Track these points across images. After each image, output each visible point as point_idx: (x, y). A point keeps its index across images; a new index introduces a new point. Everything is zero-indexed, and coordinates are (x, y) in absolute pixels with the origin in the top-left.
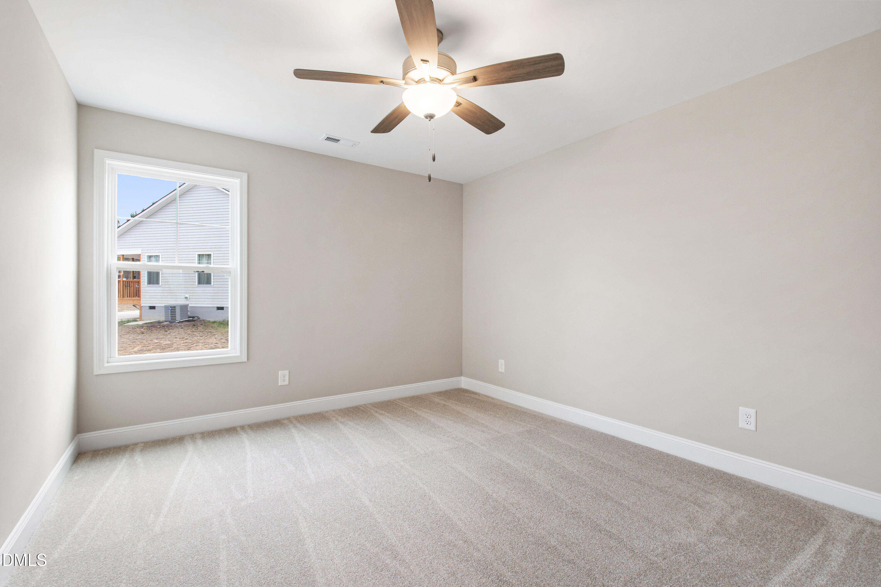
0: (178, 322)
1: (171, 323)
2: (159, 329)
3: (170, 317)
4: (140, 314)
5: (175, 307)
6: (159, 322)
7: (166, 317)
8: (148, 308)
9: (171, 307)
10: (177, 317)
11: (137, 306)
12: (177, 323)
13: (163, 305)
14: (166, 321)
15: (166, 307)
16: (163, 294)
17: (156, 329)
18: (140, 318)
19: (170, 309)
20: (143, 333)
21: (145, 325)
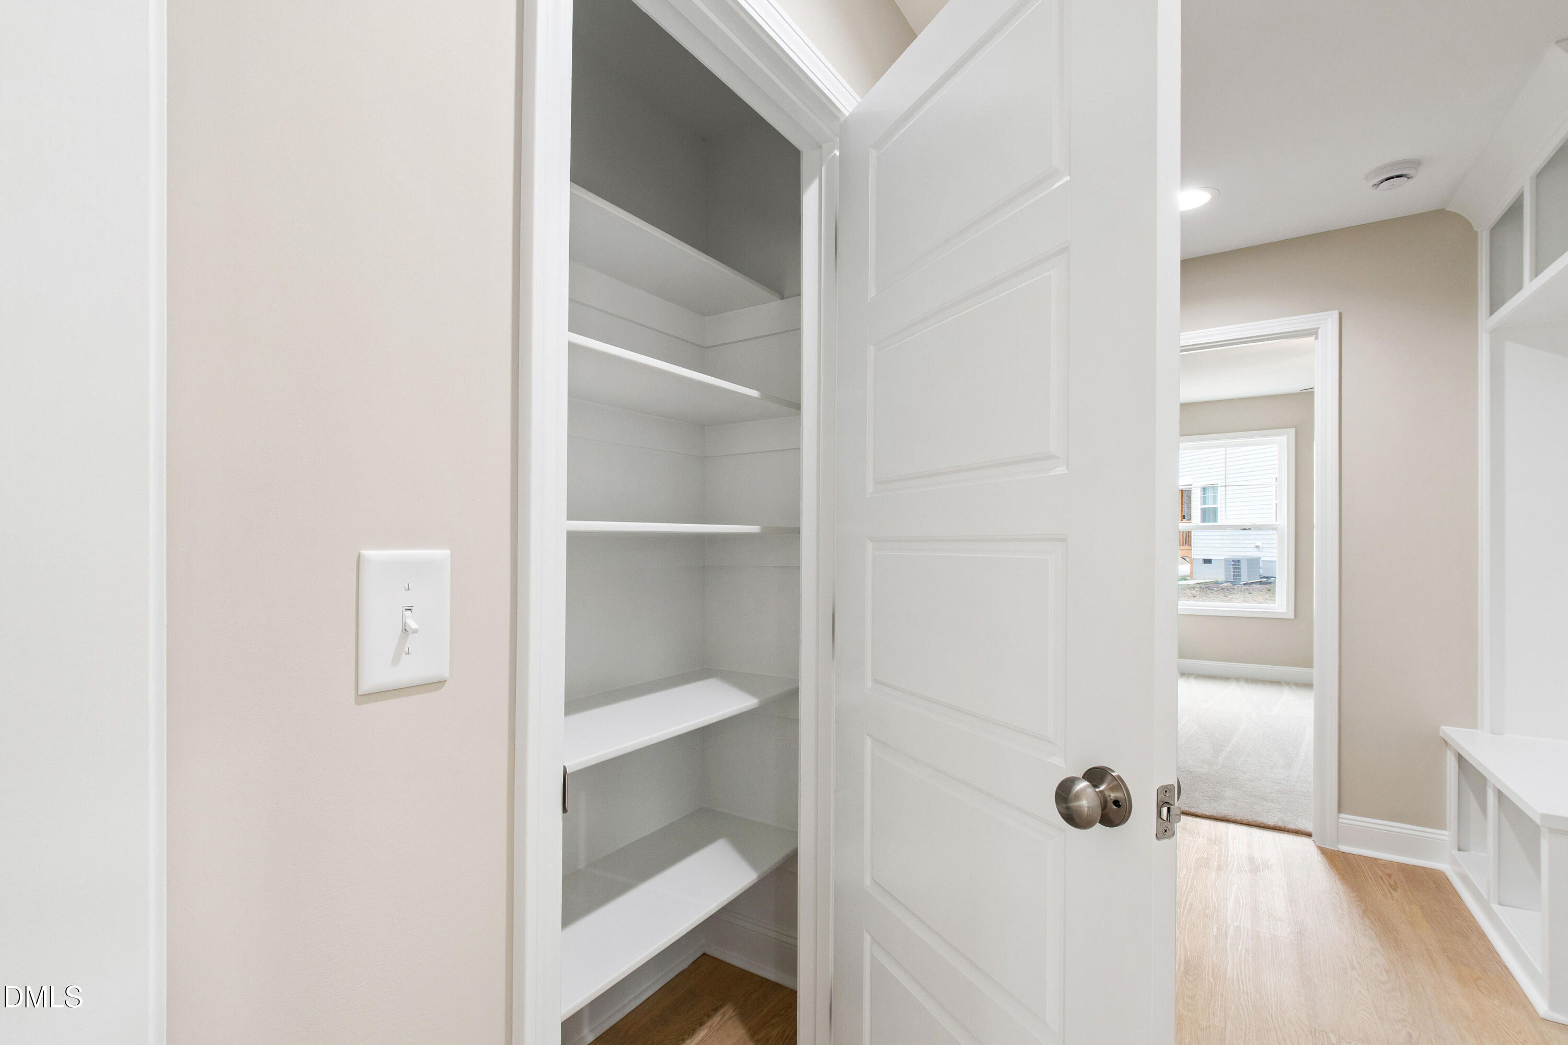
0: (1244, 584)
1: (1233, 585)
2: (1215, 593)
3: (1232, 575)
4: (1191, 570)
5: (1239, 561)
6: (1217, 583)
7: (1226, 575)
8: (1202, 561)
9: (1233, 561)
10: (1242, 576)
11: (1187, 559)
12: (1243, 586)
13: (1222, 558)
14: (1227, 582)
15: (1226, 560)
16: (1220, 542)
17: (1211, 593)
18: (1191, 576)
19: (1233, 563)
20: (1195, 597)
21: (1198, 586)
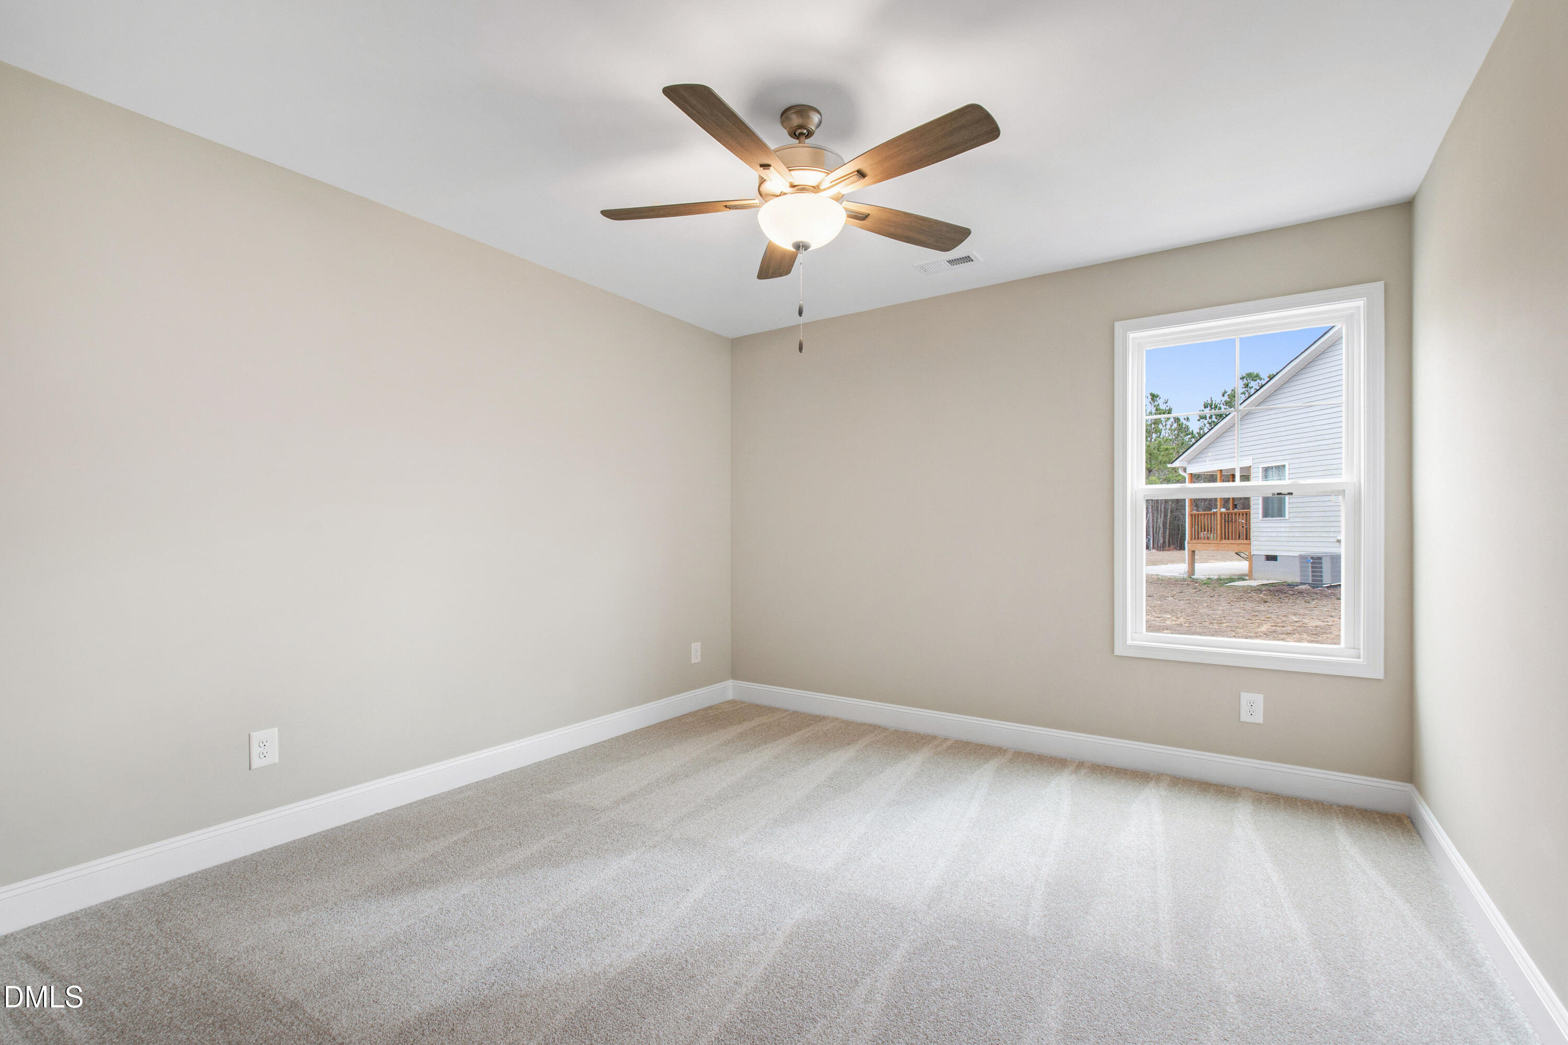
0: (1327, 587)
1: (1313, 588)
2: (1292, 597)
3: (1311, 576)
4: (1249, 568)
5: (1320, 558)
6: (1291, 586)
7: (1301, 575)
8: (1264, 558)
9: (1312, 558)
10: (1324, 576)
11: (1242, 555)
12: (1326, 589)
13: (1297, 554)
14: (1302, 584)
15: (1303, 558)
16: (1291, 534)
17: (1286, 597)
18: (1250, 575)
19: (1312, 561)
20: (1266, 602)
21: (1264, 588)
